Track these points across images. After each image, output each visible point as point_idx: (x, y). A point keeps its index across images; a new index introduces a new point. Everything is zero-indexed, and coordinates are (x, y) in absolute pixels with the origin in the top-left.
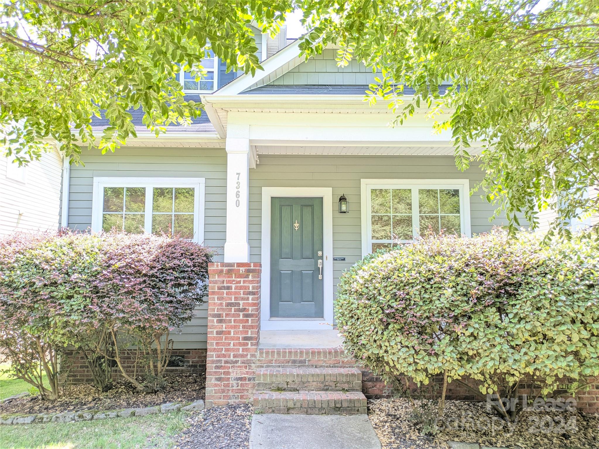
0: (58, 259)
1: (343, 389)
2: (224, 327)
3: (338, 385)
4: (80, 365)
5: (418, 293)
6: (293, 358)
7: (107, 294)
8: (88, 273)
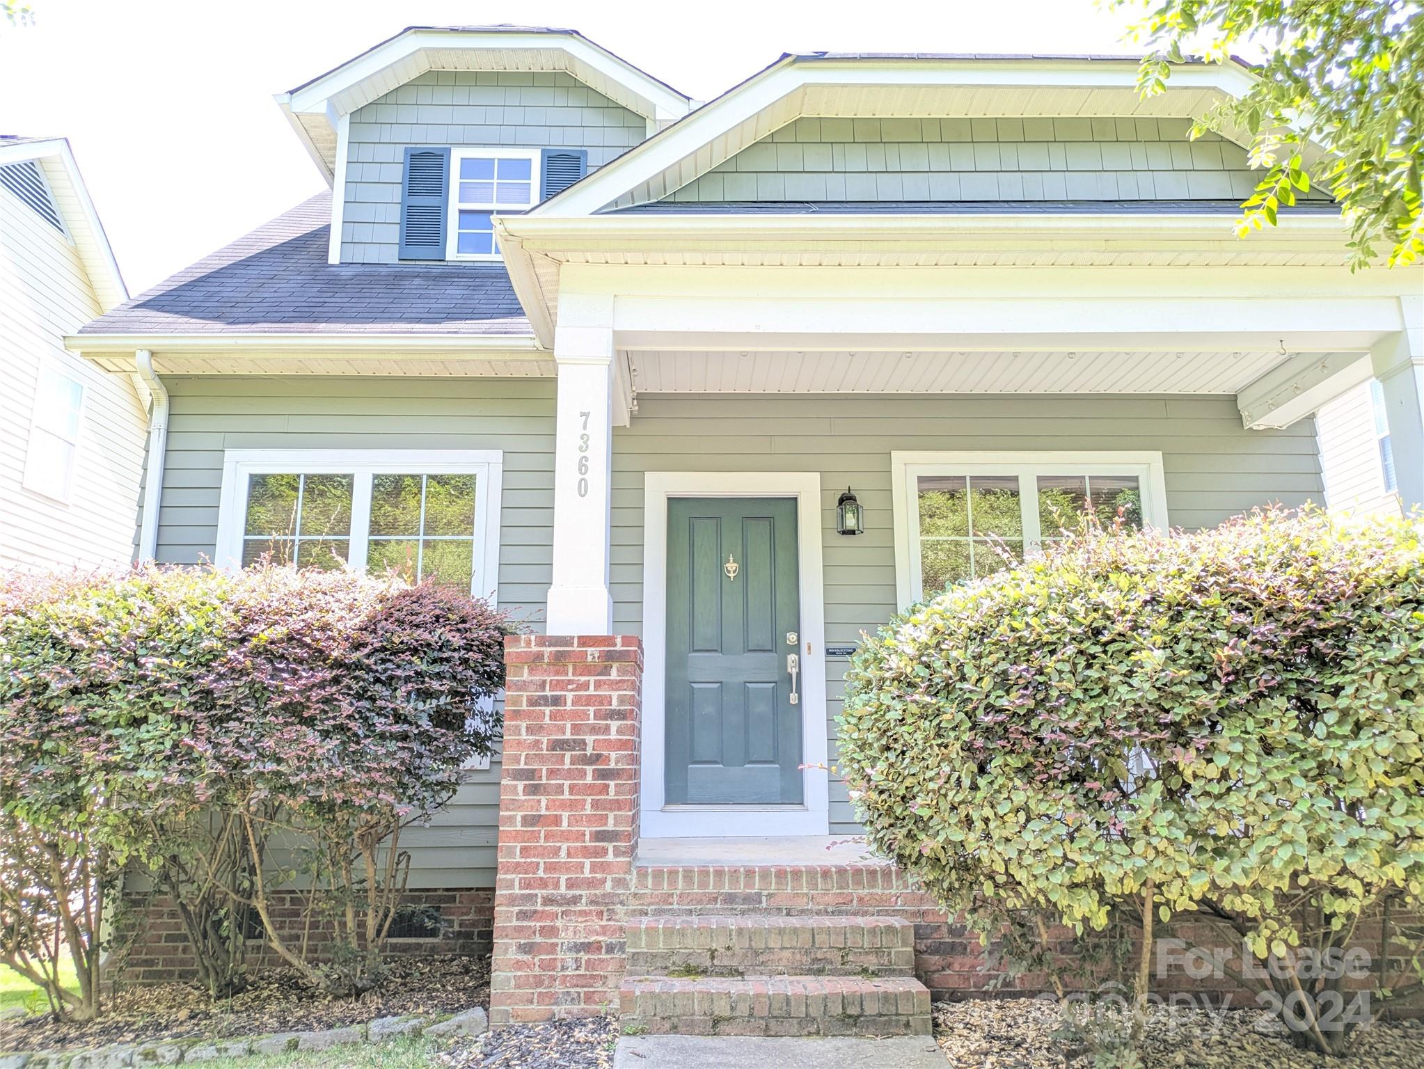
0: (114, 624)
1: (865, 971)
2: (543, 804)
3: (850, 958)
4: (165, 933)
5: (1067, 667)
6: (726, 890)
7: (235, 711)
8: (188, 657)
